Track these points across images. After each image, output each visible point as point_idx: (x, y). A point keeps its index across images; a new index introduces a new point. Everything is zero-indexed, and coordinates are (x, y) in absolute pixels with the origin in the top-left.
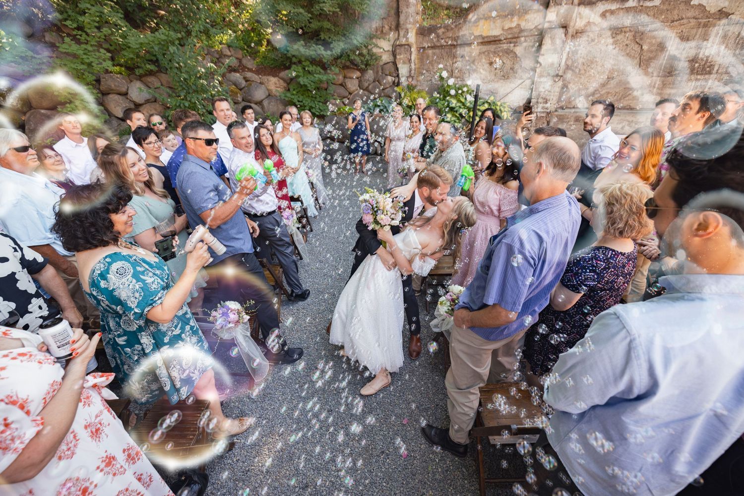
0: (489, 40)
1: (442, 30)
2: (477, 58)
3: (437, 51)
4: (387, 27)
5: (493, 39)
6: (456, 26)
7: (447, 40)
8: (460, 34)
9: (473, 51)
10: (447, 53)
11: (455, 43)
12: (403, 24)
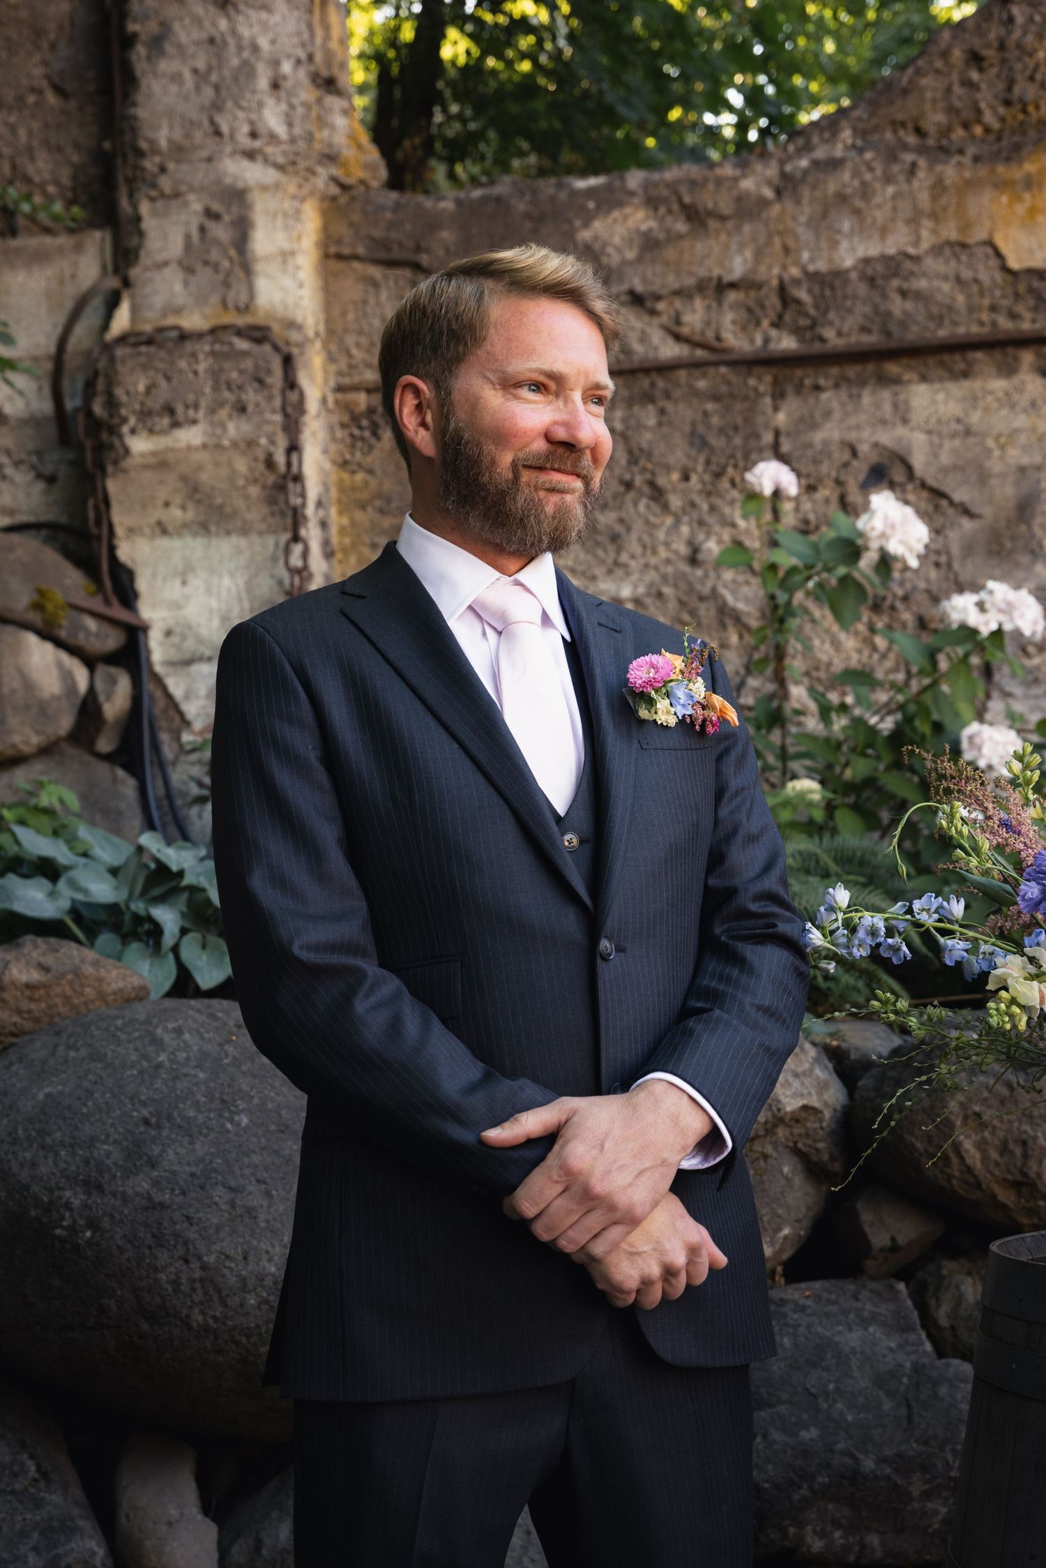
6: (786, 186)
7: (695, 317)
8: (849, 254)
9: (1002, 420)
10: (698, 440)
11: (787, 343)
12: (179, 151)
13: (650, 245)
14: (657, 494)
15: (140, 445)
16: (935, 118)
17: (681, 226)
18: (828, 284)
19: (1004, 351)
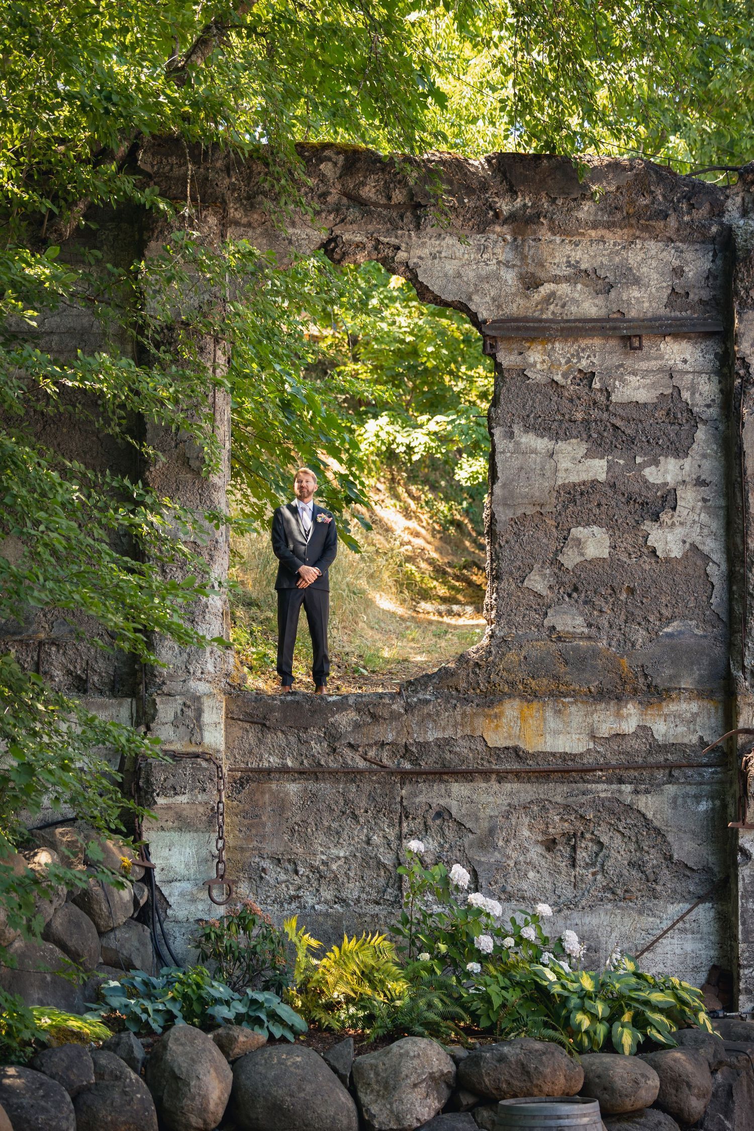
0: (544, 766)
1: (350, 716)
2: (501, 822)
3: (325, 788)
5: (559, 764)
7: (373, 753)
8: (431, 736)
9: (484, 798)
10: (371, 797)
11: (408, 766)
12: (172, 677)
13: (357, 726)
14: (355, 817)
15: (161, 801)
16: (463, 685)
17: (369, 720)
18: (423, 746)
19: (486, 774)
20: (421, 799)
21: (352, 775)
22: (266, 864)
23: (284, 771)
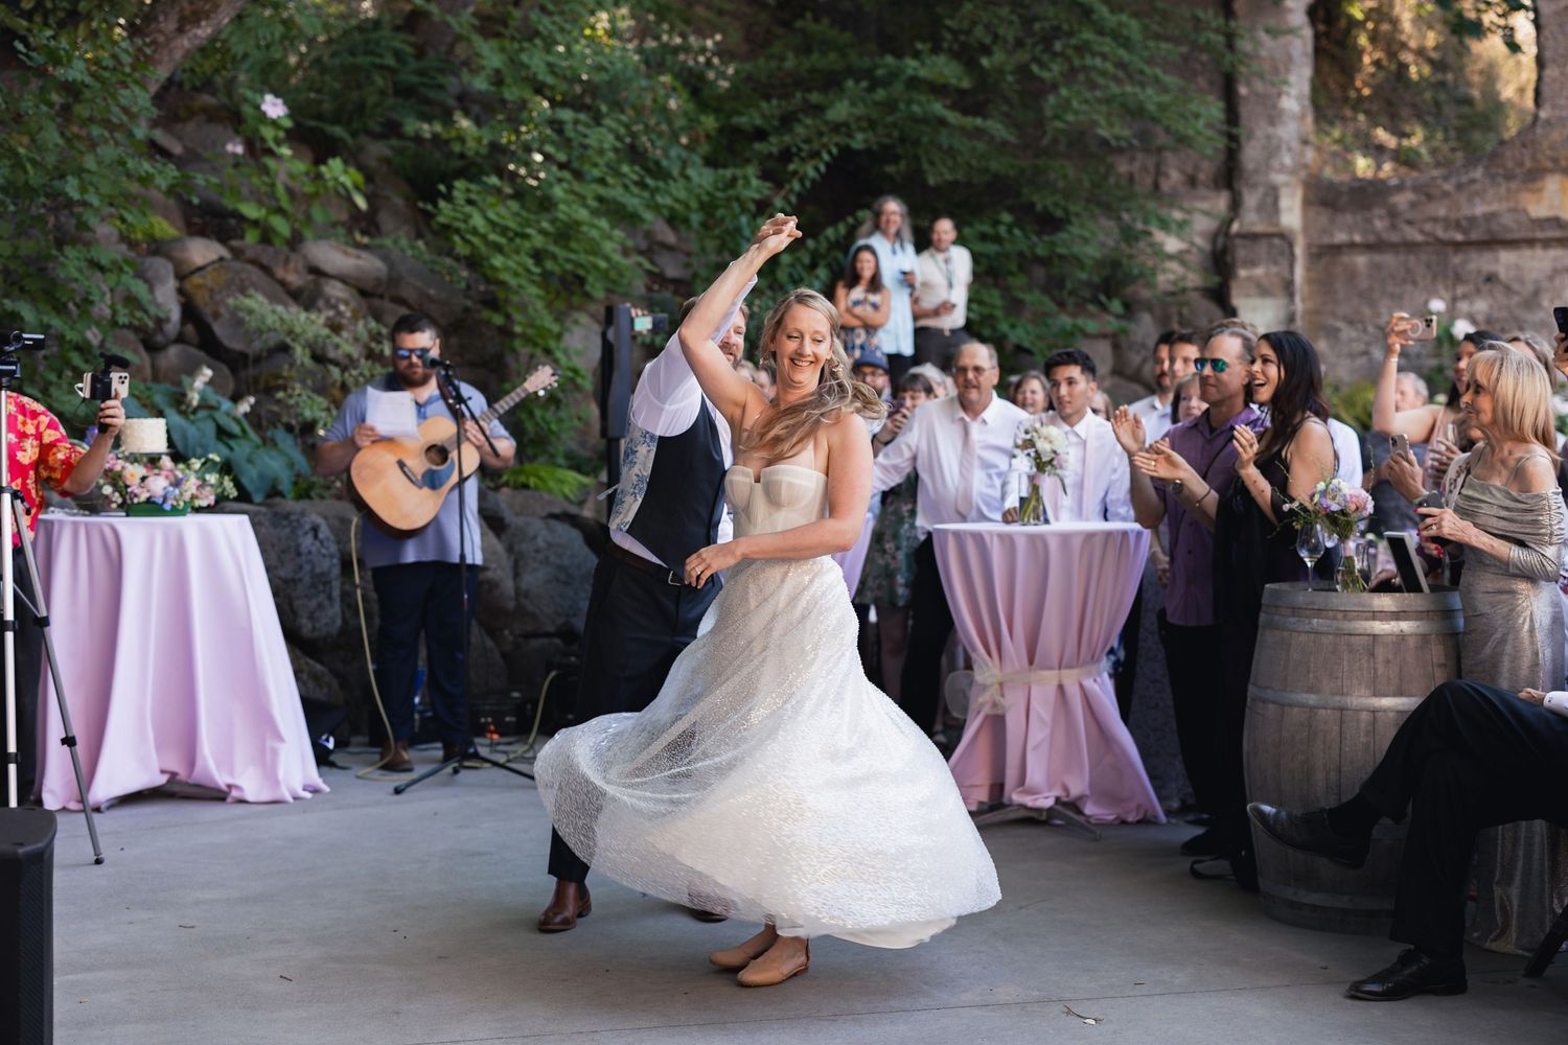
2: (1546, 284)
3: (1389, 259)
4: (1175, 176)
6: (1459, 187)
7: (1428, 227)
8: (1479, 211)
9: (1530, 263)
10: (1428, 266)
11: (1459, 237)
12: (1256, 171)
13: (1413, 205)
14: (1415, 283)
15: (1243, 273)
16: (1510, 164)
17: (1423, 198)
18: (1472, 220)
19: (1530, 243)
20: (1472, 266)
21: (1410, 246)
22: (1340, 324)
23: (1352, 246)
